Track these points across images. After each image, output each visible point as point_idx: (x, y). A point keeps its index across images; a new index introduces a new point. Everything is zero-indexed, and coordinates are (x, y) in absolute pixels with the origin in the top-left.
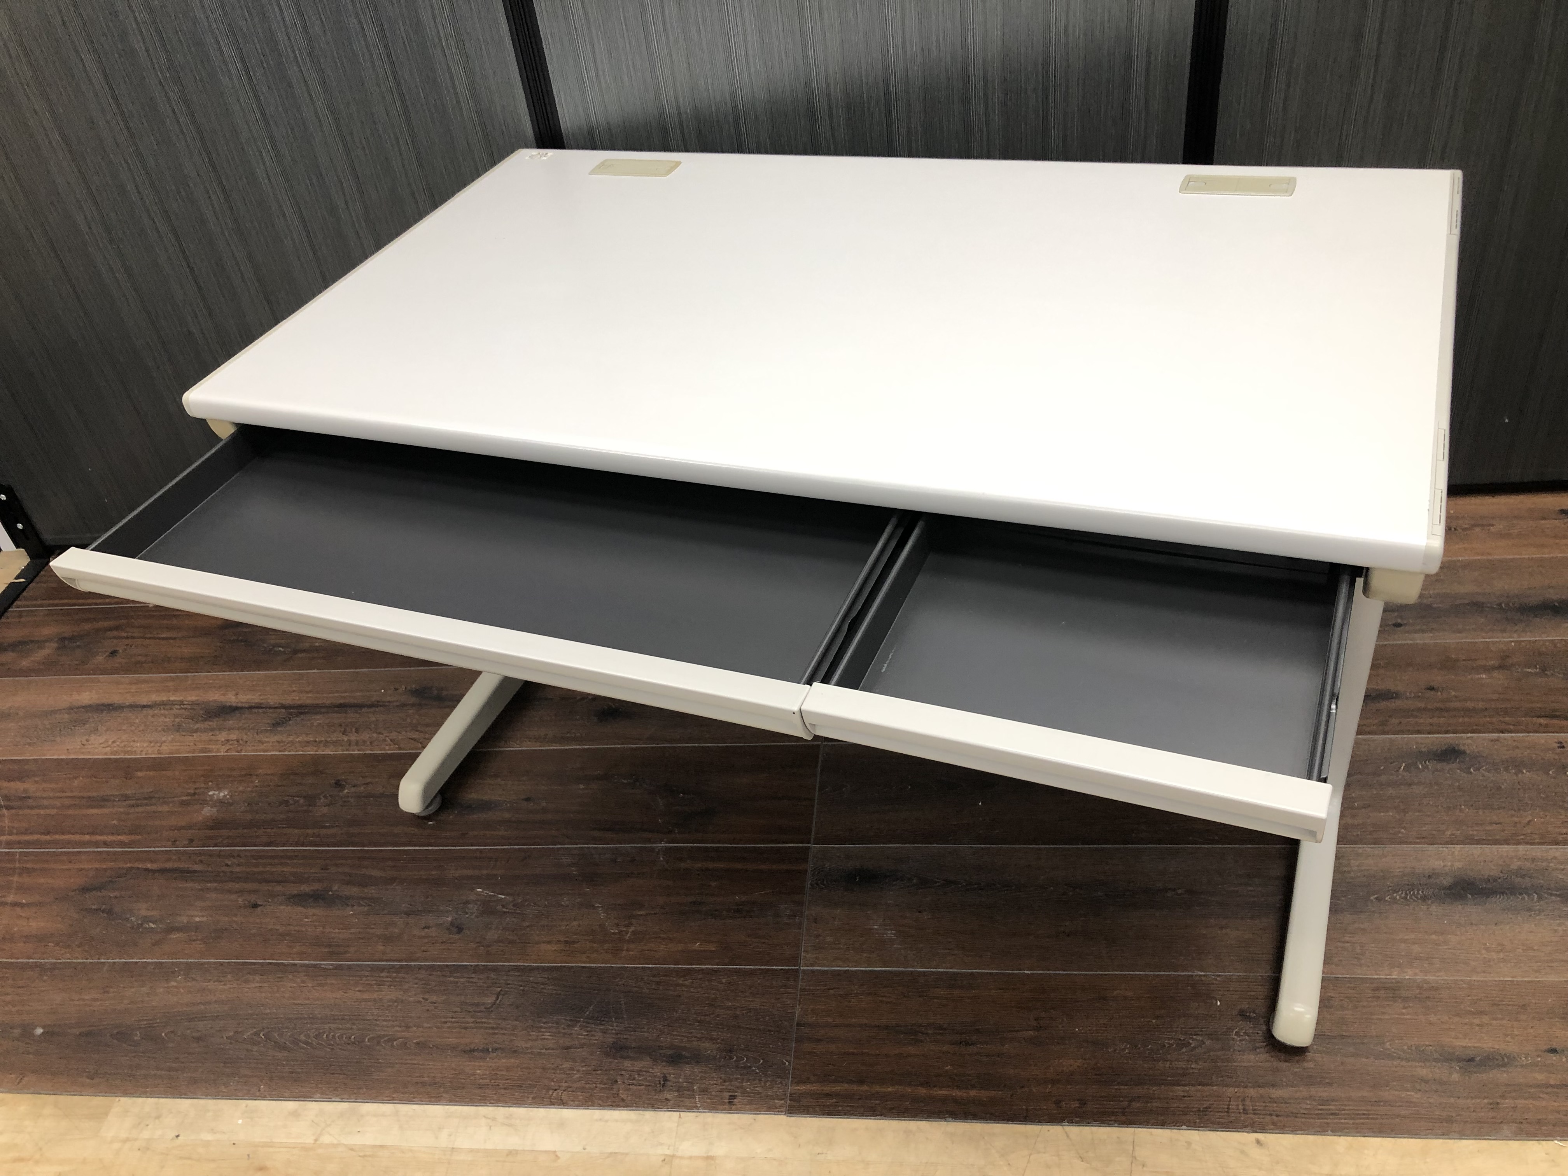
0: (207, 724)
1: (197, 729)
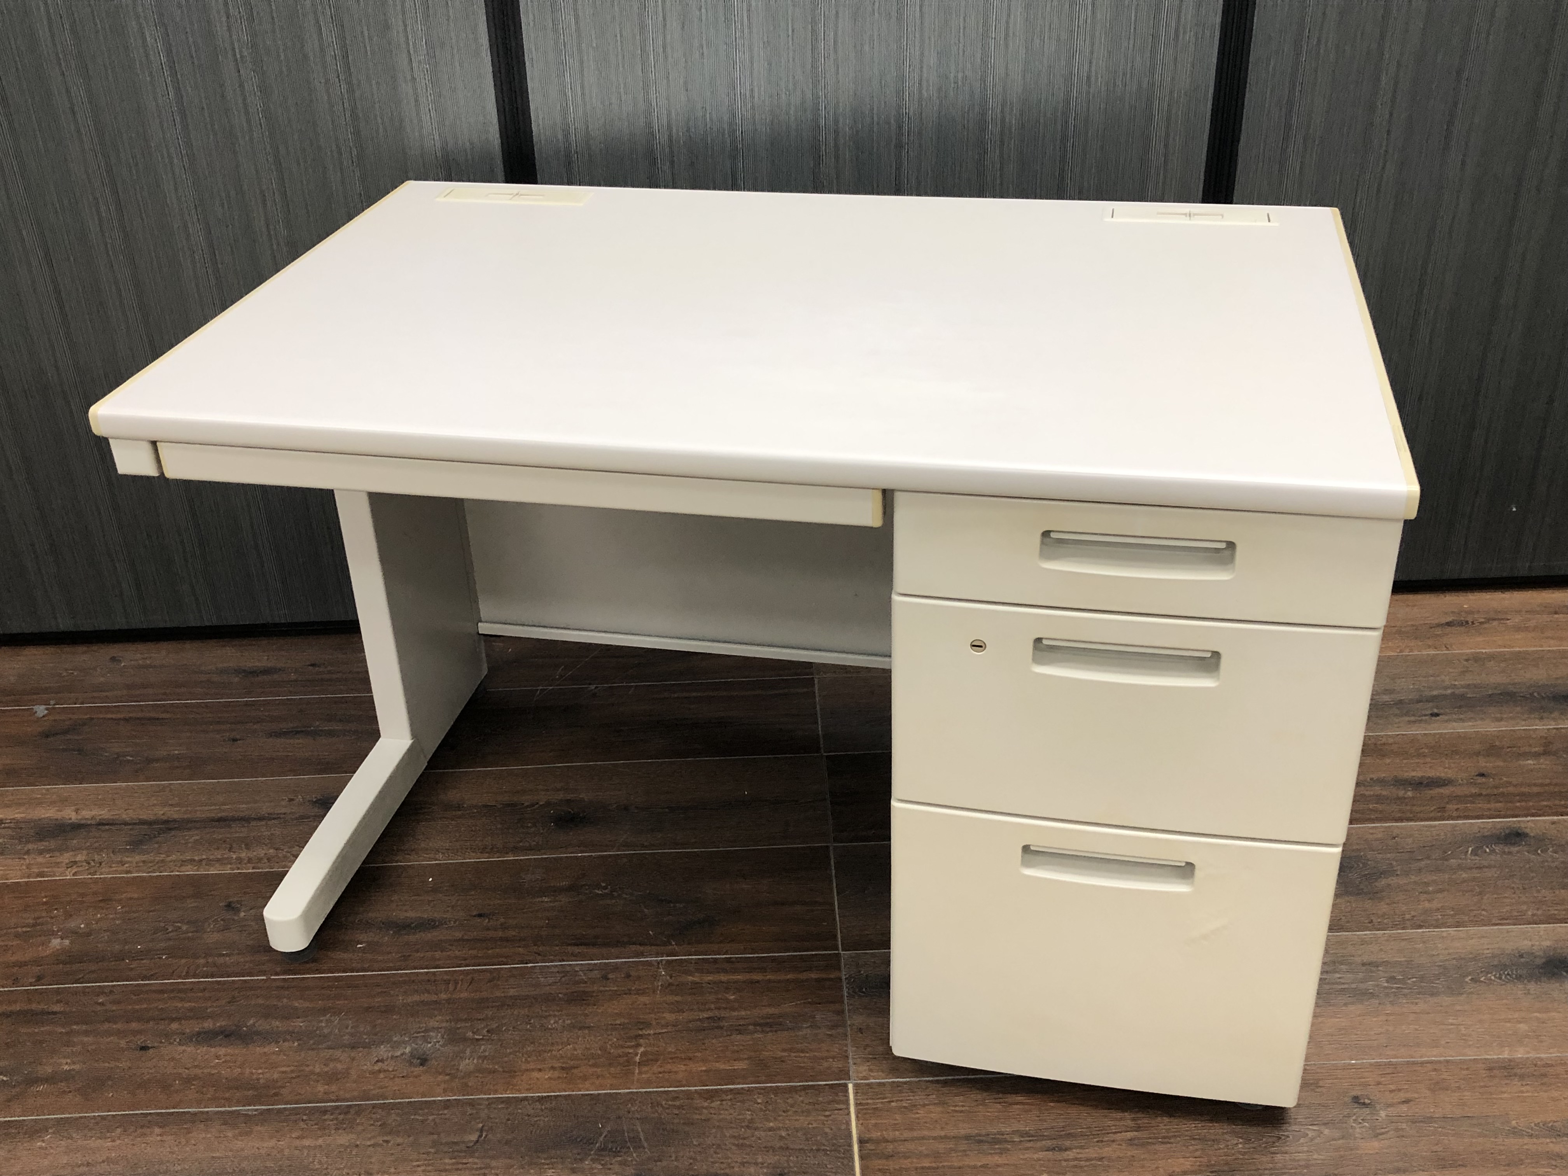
0: (42, 845)
1: (29, 850)
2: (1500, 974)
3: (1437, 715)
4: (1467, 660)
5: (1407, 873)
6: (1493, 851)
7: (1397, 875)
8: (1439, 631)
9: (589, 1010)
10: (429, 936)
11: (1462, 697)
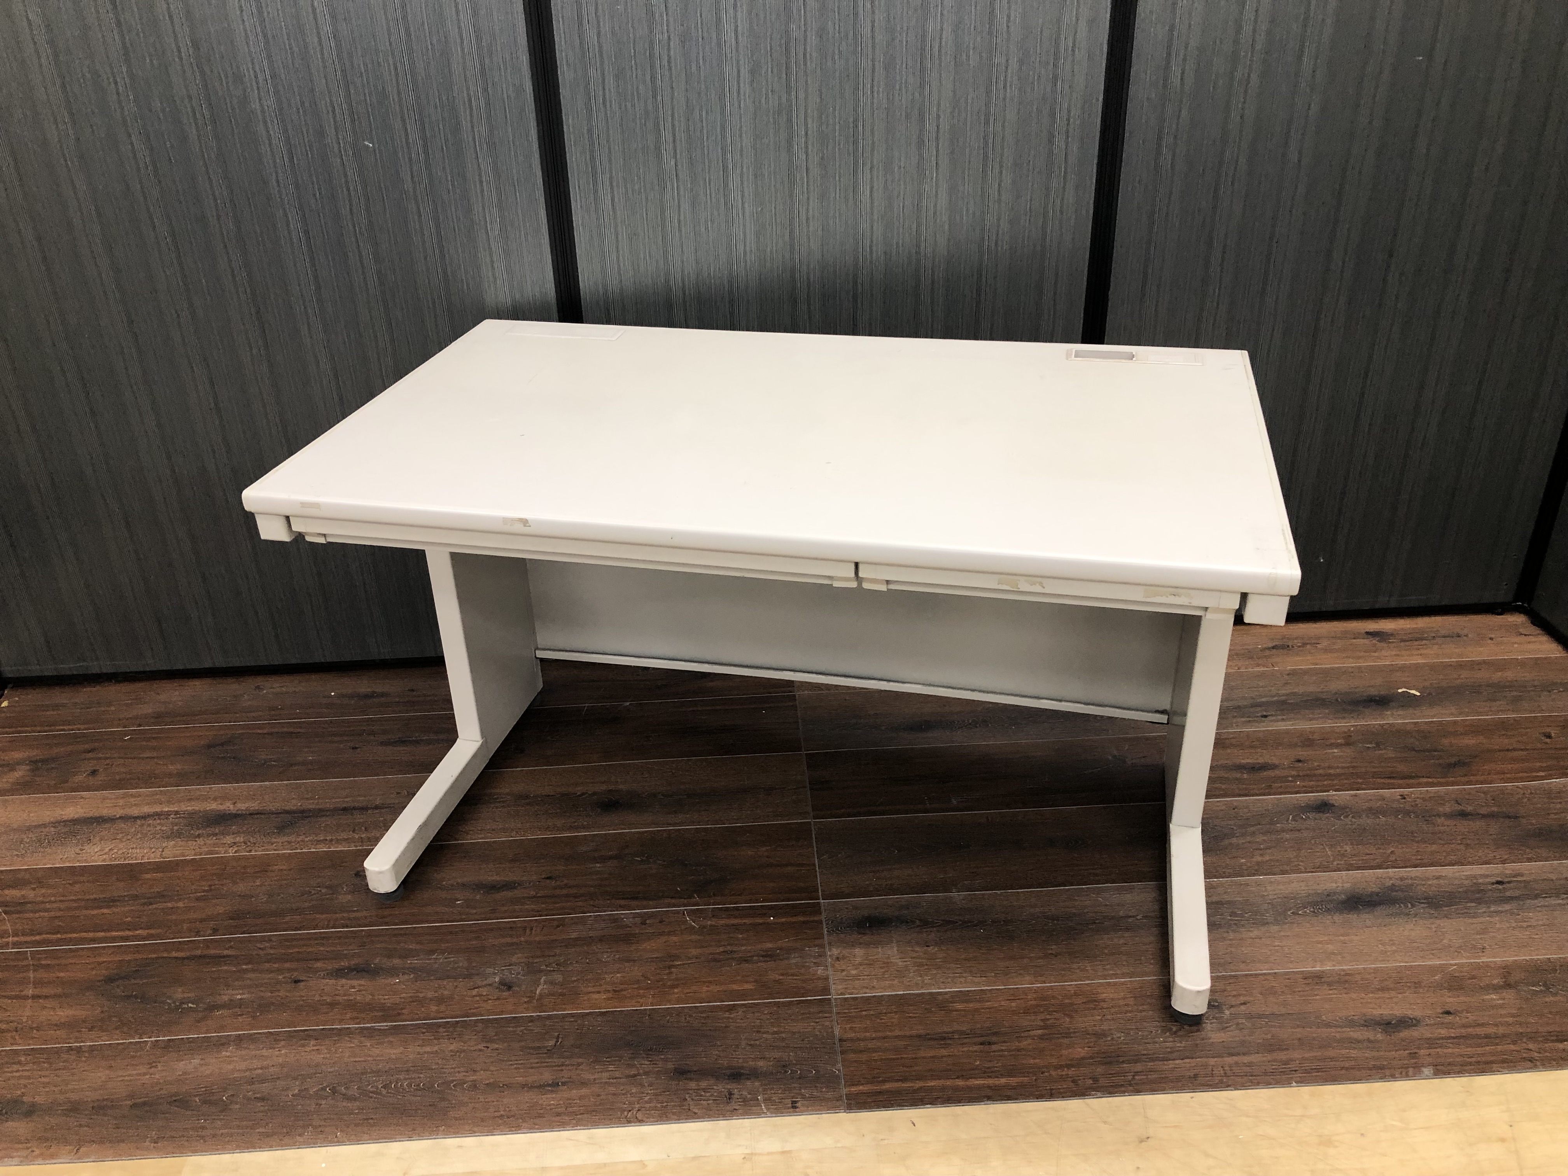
0: (210, 830)
1: (199, 834)
2: (1314, 909)
3: (1266, 716)
4: (1288, 675)
5: (1243, 835)
6: (1308, 818)
7: (1237, 837)
8: (1267, 653)
9: (634, 947)
10: (509, 894)
11: (1284, 702)
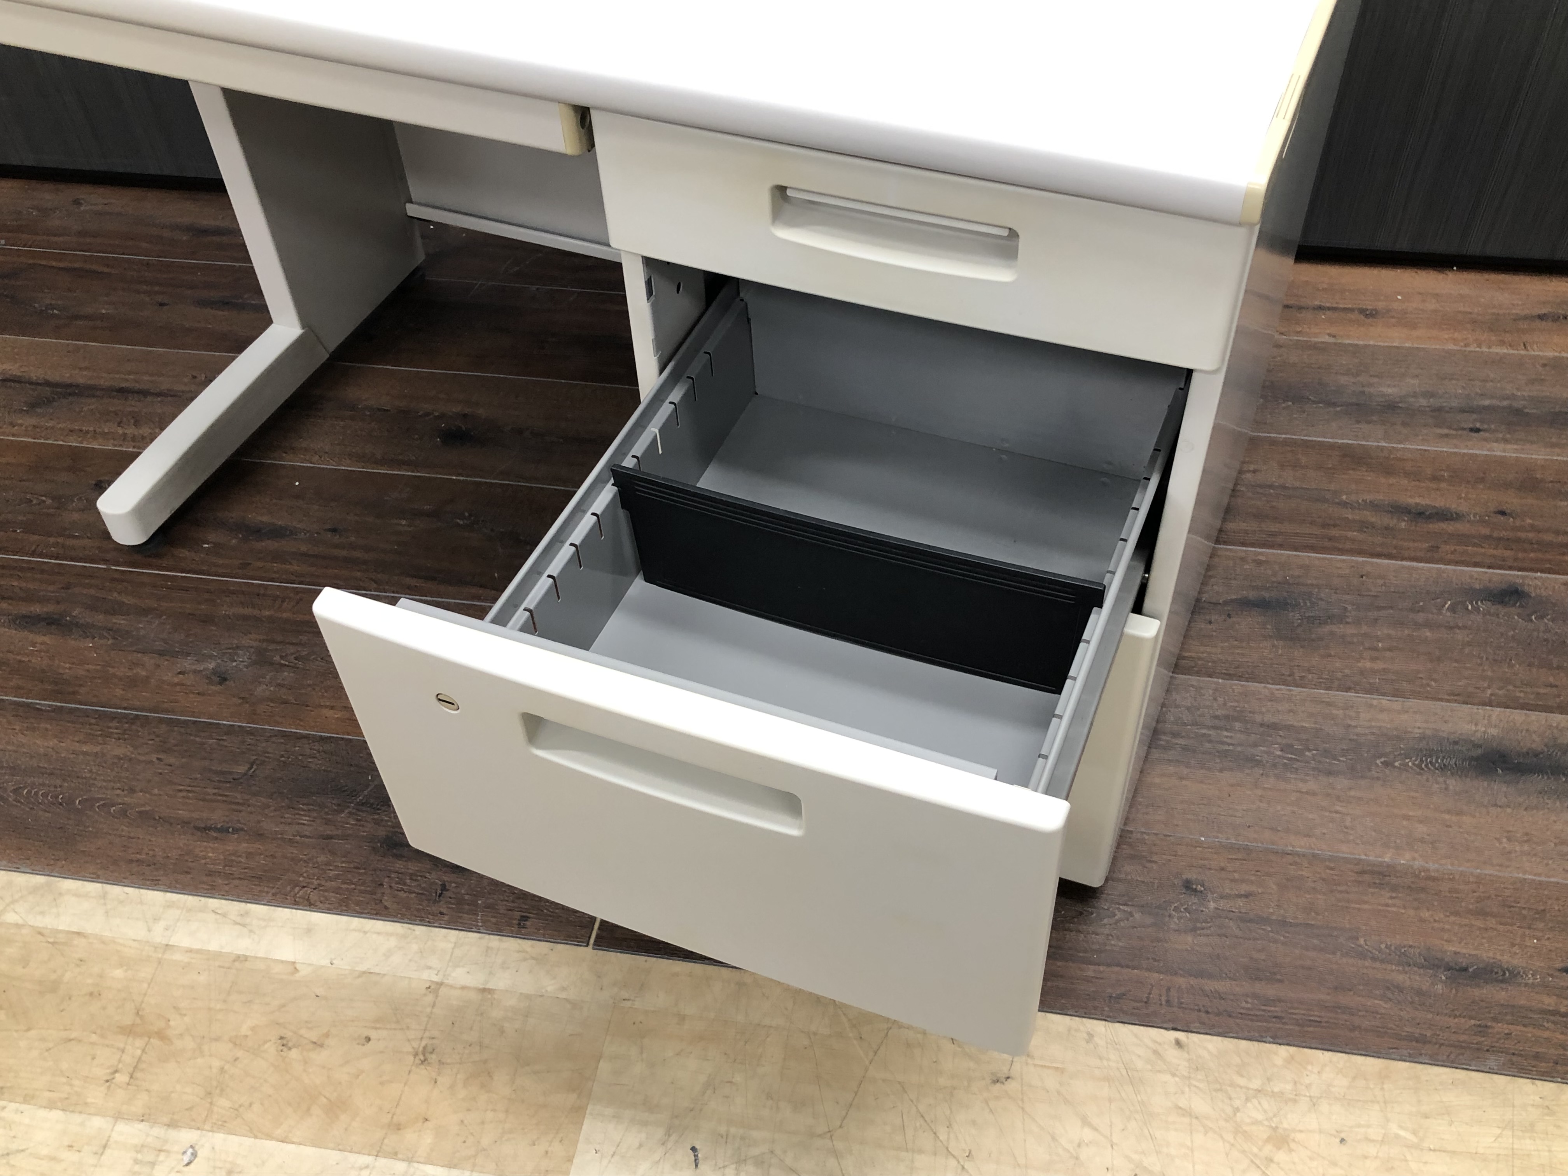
2: (1422, 761)
3: (1478, 430)
4: (1544, 365)
5: (1358, 622)
6: (1476, 609)
7: (1348, 623)
8: (1524, 325)
10: (275, 545)
11: (1518, 412)
